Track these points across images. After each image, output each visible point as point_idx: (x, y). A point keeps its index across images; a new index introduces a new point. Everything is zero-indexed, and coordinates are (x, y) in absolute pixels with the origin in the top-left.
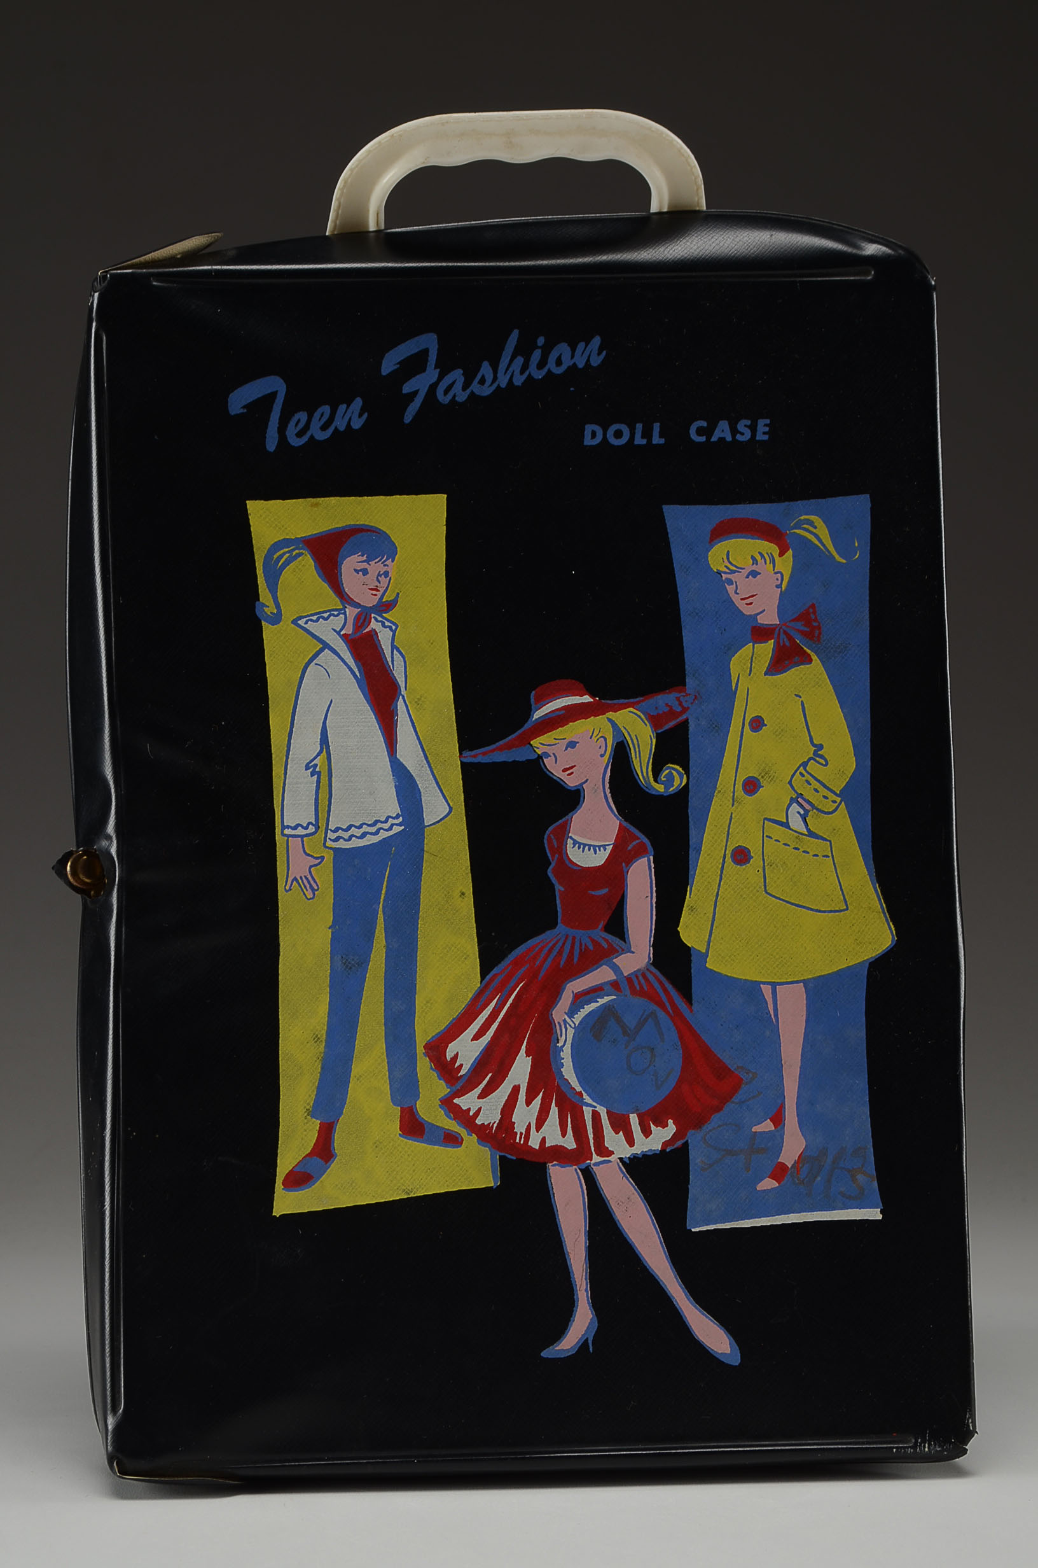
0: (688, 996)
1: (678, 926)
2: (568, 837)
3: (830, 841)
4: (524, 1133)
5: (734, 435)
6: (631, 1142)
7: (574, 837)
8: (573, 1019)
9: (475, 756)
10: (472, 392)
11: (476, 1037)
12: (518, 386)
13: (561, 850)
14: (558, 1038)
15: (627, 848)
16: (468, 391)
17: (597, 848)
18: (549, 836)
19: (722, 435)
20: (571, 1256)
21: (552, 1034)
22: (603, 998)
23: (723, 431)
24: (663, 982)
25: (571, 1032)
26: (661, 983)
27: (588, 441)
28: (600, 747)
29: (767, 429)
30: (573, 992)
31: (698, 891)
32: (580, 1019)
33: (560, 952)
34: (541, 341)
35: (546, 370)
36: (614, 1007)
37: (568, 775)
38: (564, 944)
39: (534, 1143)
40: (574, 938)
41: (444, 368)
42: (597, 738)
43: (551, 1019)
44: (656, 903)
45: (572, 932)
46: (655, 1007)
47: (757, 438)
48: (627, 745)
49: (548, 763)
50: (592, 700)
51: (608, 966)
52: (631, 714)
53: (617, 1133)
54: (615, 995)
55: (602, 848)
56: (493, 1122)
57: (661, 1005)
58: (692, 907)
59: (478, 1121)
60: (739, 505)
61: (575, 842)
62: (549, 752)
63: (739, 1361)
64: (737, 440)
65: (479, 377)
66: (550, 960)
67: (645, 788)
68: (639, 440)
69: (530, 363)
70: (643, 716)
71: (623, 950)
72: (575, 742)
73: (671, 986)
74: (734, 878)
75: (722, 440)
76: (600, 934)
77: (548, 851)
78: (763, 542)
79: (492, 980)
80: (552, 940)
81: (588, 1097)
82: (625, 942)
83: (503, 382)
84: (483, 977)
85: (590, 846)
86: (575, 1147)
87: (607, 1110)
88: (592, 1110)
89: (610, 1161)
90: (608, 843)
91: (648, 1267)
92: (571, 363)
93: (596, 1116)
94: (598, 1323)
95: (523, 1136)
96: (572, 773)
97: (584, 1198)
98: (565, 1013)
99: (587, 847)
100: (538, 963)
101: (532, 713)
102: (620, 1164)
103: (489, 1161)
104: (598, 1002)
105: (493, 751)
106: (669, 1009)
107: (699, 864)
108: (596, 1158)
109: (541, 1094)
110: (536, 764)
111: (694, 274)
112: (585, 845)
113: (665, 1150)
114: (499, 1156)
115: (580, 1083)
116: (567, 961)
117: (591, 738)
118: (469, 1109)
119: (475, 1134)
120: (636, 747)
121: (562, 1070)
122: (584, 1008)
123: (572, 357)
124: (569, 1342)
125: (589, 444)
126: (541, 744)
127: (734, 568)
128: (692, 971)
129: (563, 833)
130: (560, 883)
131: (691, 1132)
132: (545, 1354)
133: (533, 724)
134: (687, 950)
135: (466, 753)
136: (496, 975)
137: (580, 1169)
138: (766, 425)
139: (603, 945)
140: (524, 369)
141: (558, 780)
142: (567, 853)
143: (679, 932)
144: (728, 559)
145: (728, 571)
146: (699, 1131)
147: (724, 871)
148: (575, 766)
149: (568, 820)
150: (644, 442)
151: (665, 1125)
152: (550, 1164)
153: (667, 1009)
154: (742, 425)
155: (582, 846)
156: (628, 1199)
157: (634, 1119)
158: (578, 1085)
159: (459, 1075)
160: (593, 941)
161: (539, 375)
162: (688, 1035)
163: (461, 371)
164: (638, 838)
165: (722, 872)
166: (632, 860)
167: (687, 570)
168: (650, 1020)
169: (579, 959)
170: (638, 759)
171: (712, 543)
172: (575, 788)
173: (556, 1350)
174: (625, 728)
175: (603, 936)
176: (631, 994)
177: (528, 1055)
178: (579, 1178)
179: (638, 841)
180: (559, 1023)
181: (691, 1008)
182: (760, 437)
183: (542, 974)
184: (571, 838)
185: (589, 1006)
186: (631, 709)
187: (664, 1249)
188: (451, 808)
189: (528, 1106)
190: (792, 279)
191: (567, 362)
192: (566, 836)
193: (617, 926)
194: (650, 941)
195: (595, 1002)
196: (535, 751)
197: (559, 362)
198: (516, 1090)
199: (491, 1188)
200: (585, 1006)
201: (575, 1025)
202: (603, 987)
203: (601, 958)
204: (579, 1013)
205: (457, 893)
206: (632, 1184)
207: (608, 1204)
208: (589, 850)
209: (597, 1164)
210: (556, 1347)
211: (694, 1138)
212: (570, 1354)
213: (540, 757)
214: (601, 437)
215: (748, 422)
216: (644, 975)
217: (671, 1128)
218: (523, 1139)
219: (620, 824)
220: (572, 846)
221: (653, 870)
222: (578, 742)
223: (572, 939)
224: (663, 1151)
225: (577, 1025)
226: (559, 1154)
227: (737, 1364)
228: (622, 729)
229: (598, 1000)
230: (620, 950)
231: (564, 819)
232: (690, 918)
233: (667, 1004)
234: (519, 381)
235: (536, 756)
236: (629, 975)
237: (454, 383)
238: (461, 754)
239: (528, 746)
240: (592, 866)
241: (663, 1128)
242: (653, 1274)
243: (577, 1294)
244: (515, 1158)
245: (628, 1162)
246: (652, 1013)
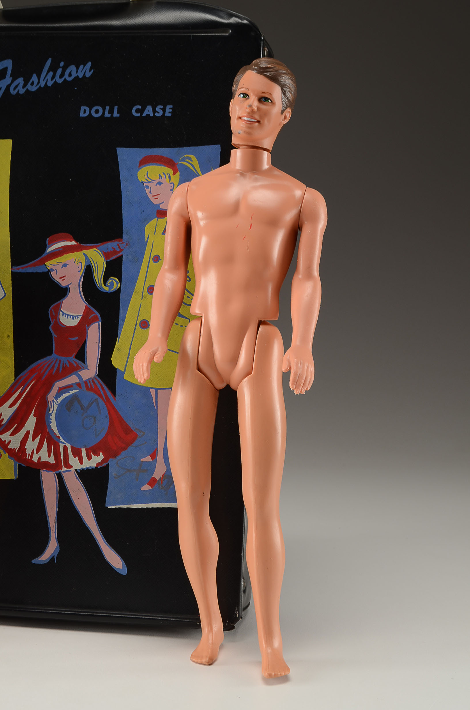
0: (114, 393)
1: (111, 358)
2: (60, 311)
3: (189, 319)
4: (30, 454)
5: (154, 113)
6: (81, 462)
7: (63, 311)
8: (57, 400)
9: (18, 269)
10: (27, 89)
11: (11, 406)
12: (50, 87)
13: (56, 317)
14: (49, 409)
15: (89, 318)
16: (25, 89)
17: (74, 317)
18: (51, 310)
19: (148, 113)
20: (49, 515)
21: (47, 407)
22: (72, 391)
23: (149, 111)
24: (102, 385)
25: (56, 406)
26: (101, 385)
27: (82, 115)
28: (79, 268)
29: (171, 110)
30: (58, 387)
31: (122, 341)
32: (61, 401)
33: (53, 367)
34: (62, 64)
35: (63, 78)
36: (77, 395)
37: (62, 280)
38: (55, 363)
39: (35, 459)
40: (60, 361)
41: (14, 77)
42: (77, 263)
43: (47, 399)
44: (101, 345)
45: (59, 358)
46: (97, 397)
47: (166, 115)
48: (92, 267)
49: (53, 274)
50: (76, 244)
51: (76, 375)
52: (95, 251)
53: (75, 457)
54: (78, 390)
55: (76, 317)
56: (16, 447)
57: (101, 396)
58: (118, 348)
59: (9, 447)
60: (155, 149)
61: (63, 313)
62: (54, 269)
63: (127, 573)
64: (156, 116)
65: (31, 81)
66: (48, 371)
67: (99, 289)
68: (107, 115)
69: (56, 75)
70: (100, 253)
71: (84, 368)
72: (66, 264)
73: (106, 387)
74: (141, 335)
75: (148, 115)
76: (73, 359)
77: (50, 317)
78: (166, 167)
79: (20, 379)
80: (49, 361)
81: (62, 439)
82: (85, 364)
83: (42, 84)
84: (16, 376)
85: (70, 316)
86: (55, 462)
87: (71, 446)
88: (64, 445)
89: (70, 471)
90: (79, 315)
91: (85, 523)
92: (76, 75)
93: (65, 448)
94: (60, 548)
95: (30, 456)
96: (64, 279)
97: (57, 488)
98: (54, 397)
99: (69, 316)
100: (42, 372)
101: (47, 249)
102: (76, 472)
103: (13, 467)
104: (70, 392)
105: (27, 267)
106: (104, 398)
107: (123, 327)
108: (64, 469)
109: (40, 435)
110: (47, 275)
111: (139, 31)
112: (68, 315)
113: (98, 467)
114: (18, 464)
116: (56, 371)
117: (74, 262)
118: (5, 441)
119: (7, 453)
120: (96, 268)
121: (51, 424)
122: (63, 395)
123: (77, 72)
124: (45, 557)
125: (83, 116)
126: (50, 264)
127: (150, 181)
128: (117, 380)
129: (58, 309)
130: (55, 334)
131: (111, 459)
132: (33, 561)
133: (47, 254)
134: (114, 370)
135: (14, 267)
136: (22, 377)
137: (56, 473)
138: (170, 108)
139: (74, 365)
140: (53, 77)
141: (57, 283)
142: (59, 319)
143: (111, 361)
144: (147, 175)
145: (147, 181)
146: (115, 459)
147: (135, 332)
148: (66, 276)
149: (61, 302)
150: (109, 115)
151: (99, 455)
152: (42, 470)
153: (103, 398)
154: (159, 108)
155: (67, 316)
156: (78, 490)
157: (84, 451)
158: (58, 433)
159: (2, 424)
160: (69, 362)
161: (60, 81)
162: (112, 411)
163: (22, 79)
164: (94, 313)
165: (134, 332)
166: (91, 324)
167: (127, 180)
168: (95, 403)
169: (62, 371)
170: (97, 274)
171: (140, 167)
172: (65, 287)
173: (39, 560)
174: (91, 258)
175: (74, 360)
176: (86, 389)
177: (35, 416)
178: (55, 478)
179: (94, 315)
180: (50, 402)
181: (115, 398)
182: (167, 114)
183: (44, 377)
184: (62, 311)
185: (66, 394)
186: (95, 249)
187: (94, 516)
188: (5, 294)
189: (33, 441)
190: (189, 34)
191: (74, 75)
192: (59, 311)
193: (81, 356)
194: (97, 364)
195: (68, 392)
196: (47, 268)
197: (70, 75)
198: (28, 433)
199: (14, 479)
200: (64, 394)
201: (58, 403)
202: (73, 385)
203: (73, 371)
204: (60, 397)
205: (6, 336)
206: (80, 482)
207: (68, 491)
208: (70, 317)
209: (64, 472)
210: (39, 558)
211: (112, 462)
212: (46, 562)
213: (49, 271)
214: (89, 113)
215: (162, 107)
216: (93, 381)
217: (101, 457)
218: (30, 457)
219: (86, 305)
220: (62, 315)
221: (101, 329)
222: (68, 264)
223: (59, 361)
224: (96, 467)
225: (59, 403)
226: (46, 465)
227: (125, 574)
228: (90, 259)
229: (70, 391)
230: (82, 368)
231: (59, 302)
232: (117, 354)
233: (104, 396)
234: (50, 84)
235: (47, 270)
236: (85, 380)
237: (19, 84)
238: (12, 267)
239: (44, 265)
240: (71, 326)
241: (98, 456)
242: (88, 527)
243: (51, 534)
244: (25, 466)
246: (96, 399)
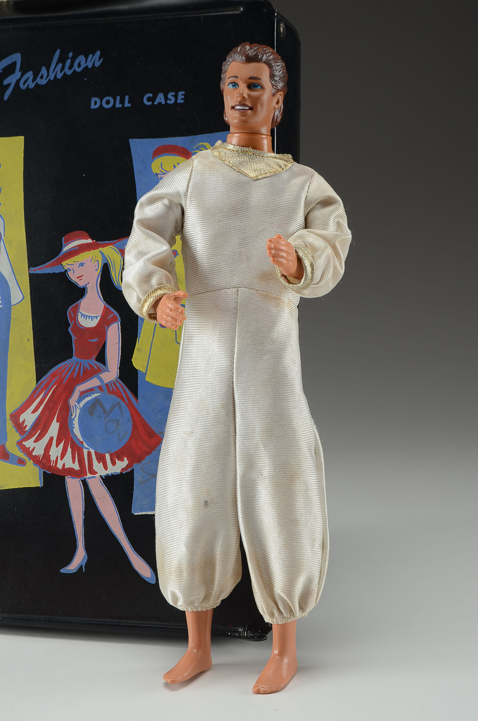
0: (136, 395)
1: (132, 359)
2: (79, 312)
4: (55, 461)
5: (166, 101)
6: (106, 468)
7: (81, 312)
8: (79, 404)
9: (35, 270)
10: (37, 83)
11: (33, 412)
12: (59, 79)
13: (75, 318)
14: (72, 414)
15: (108, 318)
16: (35, 83)
17: (93, 318)
18: (69, 311)
19: (160, 101)
20: (76, 524)
21: (69, 412)
22: (94, 394)
23: (160, 99)
24: (124, 387)
25: (78, 411)
26: (122, 387)
27: (93, 106)
28: (95, 266)
29: (183, 97)
30: (80, 391)
31: (142, 341)
32: (83, 405)
33: (74, 371)
34: (71, 55)
35: (73, 70)
36: (99, 399)
37: (80, 280)
38: (76, 366)
39: (60, 466)
40: (81, 364)
41: (24, 71)
42: (94, 261)
43: (69, 404)
44: (121, 346)
45: (80, 360)
46: (119, 400)
47: (178, 102)
48: (109, 265)
49: (70, 274)
50: (92, 242)
51: (97, 378)
52: (111, 249)
53: (99, 463)
54: (100, 393)
55: (95, 318)
56: (40, 454)
57: (123, 399)
58: (139, 349)
59: (34, 454)
60: (168, 138)
61: (82, 315)
62: (70, 268)
63: (155, 582)
64: (168, 103)
65: (40, 75)
66: (69, 374)
67: (117, 287)
68: (118, 105)
69: (65, 66)
70: (117, 250)
71: (104, 370)
72: (83, 263)
73: (128, 389)
74: (161, 334)
75: (160, 103)
76: (93, 362)
77: (69, 319)
78: (180, 157)
79: (41, 383)
80: (70, 364)
81: (86, 444)
82: (105, 366)
83: (52, 77)
84: (37, 382)
85: (89, 316)
86: (79, 469)
87: (95, 451)
88: (88, 451)
89: (95, 477)
90: (98, 315)
91: (112, 531)
92: (85, 66)
93: (89, 454)
94: (88, 557)
95: (54, 462)
96: (81, 279)
97: (82, 495)
98: (76, 401)
99: (88, 317)
100: (63, 376)
101: (63, 248)
102: (101, 479)
103: (38, 474)
104: (92, 396)
105: (44, 267)
106: (127, 401)
107: (143, 327)
108: (89, 475)
109: (63, 441)
111: (148, 15)
112: (87, 316)
113: (123, 473)
114: (43, 471)
115: (82, 437)
116: (77, 375)
117: (91, 261)
118: (29, 448)
119: (32, 460)
120: (113, 266)
121: (74, 430)
122: (85, 399)
123: (86, 62)
124: (73, 567)
125: (93, 108)
126: (67, 264)
127: (165, 172)
128: (138, 382)
129: (76, 310)
130: (75, 336)
131: (135, 464)
132: (62, 571)
133: (63, 254)
134: (136, 371)
135: (31, 269)
136: (43, 381)
137: (81, 480)
138: (182, 95)
139: (95, 367)
140: (62, 69)
141: (75, 283)
142: (78, 320)
143: (132, 362)
144: (161, 167)
145: (161, 173)
146: (139, 463)
147: (155, 331)
148: (83, 276)
149: (79, 303)
150: (121, 106)
151: (123, 460)
152: (67, 477)
153: (125, 401)
154: (170, 95)
155: (85, 317)
156: (104, 496)
157: (108, 456)
158: (81, 438)
159: (25, 430)
160: (90, 365)
161: (69, 72)
162: (135, 415)
163: (31, 72)
164: (113, 313)
165: (154, 331)
166: (110, 324)
167: (141, 173)
168: (117, 406)
169: (83, 374)
170: (114, 272)
171: (154, 158)
172: (83, 287)
173: (68, 569)
174: (108, 256)
175: (95, 363)
176: (108, 393)
177: (57, 422)
178: (80, 484)
179: (113, 315)
180: (73, 406)
181: (137, 401)
182: (180, 101)
183: (65, 381)
184: (80, 312)
185: (87, 398)
186: (111, 246)
187: (120, 523)
188: (24, 297)
189: (57, 447)
190: (199, 15)
191: (83, 65)
192: (78, 312)
193: (101, 358)
194: (118, 366)
195: (90, 396)
196: (64, 268)
197: (79, 65)
198: (52, 439)
199: (39, 487)
200: (85, 398)
201: (80, 407)
202: (94, 388)
203: (94, 374)
204: (82, 401)
205: (26, 340)
206: (106, 489)
207: (94, 498)
208: (89, 318)
209: (89, 478)
210: (67, 568)
212: (74, 572)
213: (66, 271)
214: (99, 104)
215: (174, 94)
216: (114, 384)
217: (126, 462)
218: (54, 464)
219: (104, 305)
220: (81, 316)
221: (120, 329)
222: (85, 263)
223: (80, 364)
224: (121, 473)
225: (81, 408)
226: (71, 472)
227: (154, 583)
228: (107, 256)
229: (92, 395)
230: (103, 370)
231: (77, 303)
232: (138, 355)
233: (126, 399)
234: (59, 76)
235: (64, 270)
236: (107, 383)
237: (28, 78)
238: (29, 269)
239: (61, 265)
240: (90, 327)
241: (122, 461)
242: (115, 535)
243: (78, 542)
244: (50, 473)
245: (104, 478)
246: (118, 403)
